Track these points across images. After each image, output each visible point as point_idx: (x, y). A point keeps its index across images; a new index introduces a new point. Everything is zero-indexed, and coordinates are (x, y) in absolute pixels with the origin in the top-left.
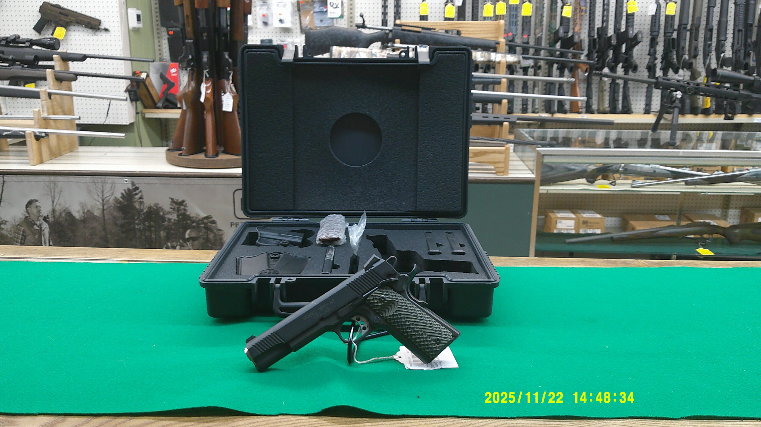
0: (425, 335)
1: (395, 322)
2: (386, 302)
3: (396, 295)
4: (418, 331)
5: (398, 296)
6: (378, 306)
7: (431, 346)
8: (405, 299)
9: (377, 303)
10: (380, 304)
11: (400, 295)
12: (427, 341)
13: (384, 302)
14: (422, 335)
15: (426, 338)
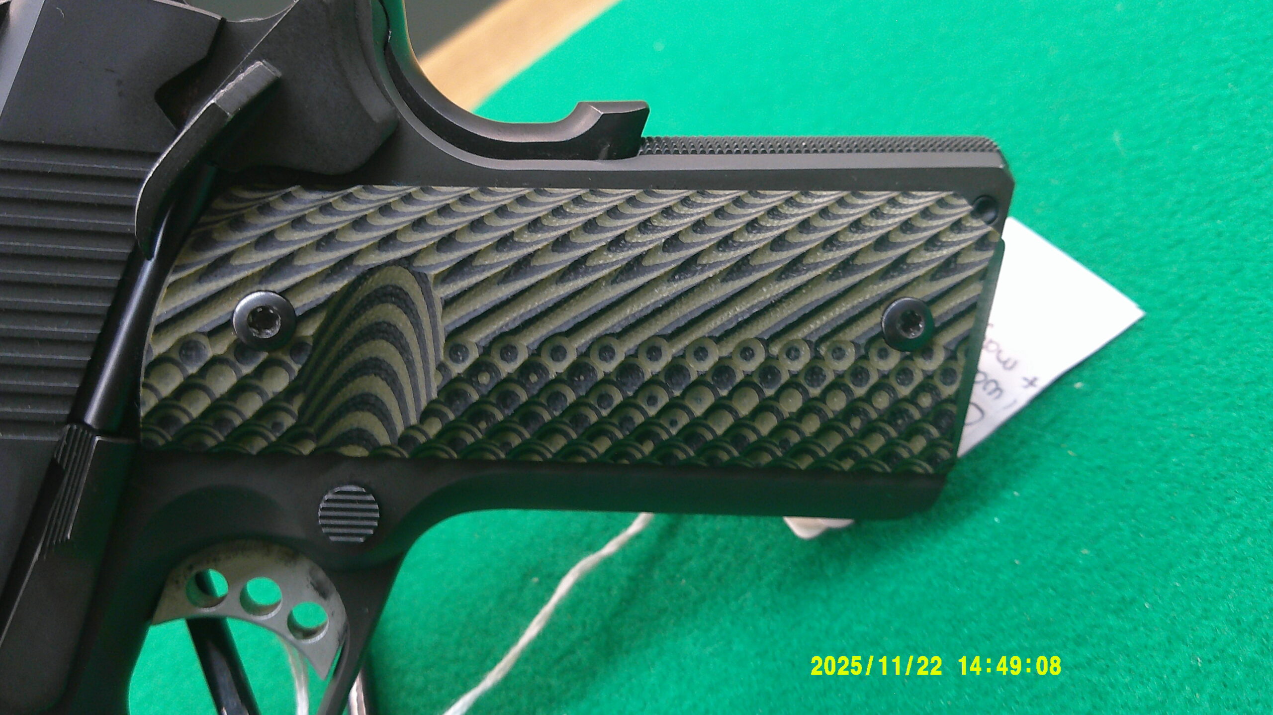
0: (792, 352)
1: (498, 431)
2: (309, 330)
3: (353, 210)
4: (722, 370)
5: (385, 210)
6: (269, 409)
7: (882, 401)
8: (448, 194)
9: (241, 388)
10: (278, 383)
11: (389, 192)
12: (837, 385)
13: (298, 348)
14: (768, 371)
15: (813, 372)
